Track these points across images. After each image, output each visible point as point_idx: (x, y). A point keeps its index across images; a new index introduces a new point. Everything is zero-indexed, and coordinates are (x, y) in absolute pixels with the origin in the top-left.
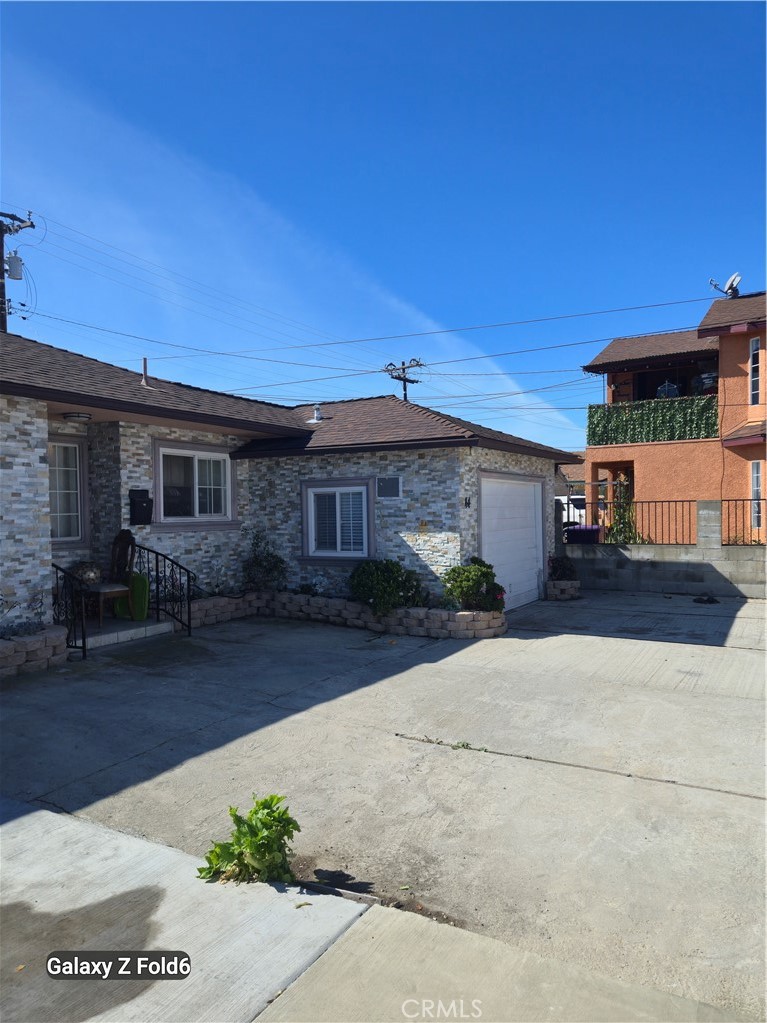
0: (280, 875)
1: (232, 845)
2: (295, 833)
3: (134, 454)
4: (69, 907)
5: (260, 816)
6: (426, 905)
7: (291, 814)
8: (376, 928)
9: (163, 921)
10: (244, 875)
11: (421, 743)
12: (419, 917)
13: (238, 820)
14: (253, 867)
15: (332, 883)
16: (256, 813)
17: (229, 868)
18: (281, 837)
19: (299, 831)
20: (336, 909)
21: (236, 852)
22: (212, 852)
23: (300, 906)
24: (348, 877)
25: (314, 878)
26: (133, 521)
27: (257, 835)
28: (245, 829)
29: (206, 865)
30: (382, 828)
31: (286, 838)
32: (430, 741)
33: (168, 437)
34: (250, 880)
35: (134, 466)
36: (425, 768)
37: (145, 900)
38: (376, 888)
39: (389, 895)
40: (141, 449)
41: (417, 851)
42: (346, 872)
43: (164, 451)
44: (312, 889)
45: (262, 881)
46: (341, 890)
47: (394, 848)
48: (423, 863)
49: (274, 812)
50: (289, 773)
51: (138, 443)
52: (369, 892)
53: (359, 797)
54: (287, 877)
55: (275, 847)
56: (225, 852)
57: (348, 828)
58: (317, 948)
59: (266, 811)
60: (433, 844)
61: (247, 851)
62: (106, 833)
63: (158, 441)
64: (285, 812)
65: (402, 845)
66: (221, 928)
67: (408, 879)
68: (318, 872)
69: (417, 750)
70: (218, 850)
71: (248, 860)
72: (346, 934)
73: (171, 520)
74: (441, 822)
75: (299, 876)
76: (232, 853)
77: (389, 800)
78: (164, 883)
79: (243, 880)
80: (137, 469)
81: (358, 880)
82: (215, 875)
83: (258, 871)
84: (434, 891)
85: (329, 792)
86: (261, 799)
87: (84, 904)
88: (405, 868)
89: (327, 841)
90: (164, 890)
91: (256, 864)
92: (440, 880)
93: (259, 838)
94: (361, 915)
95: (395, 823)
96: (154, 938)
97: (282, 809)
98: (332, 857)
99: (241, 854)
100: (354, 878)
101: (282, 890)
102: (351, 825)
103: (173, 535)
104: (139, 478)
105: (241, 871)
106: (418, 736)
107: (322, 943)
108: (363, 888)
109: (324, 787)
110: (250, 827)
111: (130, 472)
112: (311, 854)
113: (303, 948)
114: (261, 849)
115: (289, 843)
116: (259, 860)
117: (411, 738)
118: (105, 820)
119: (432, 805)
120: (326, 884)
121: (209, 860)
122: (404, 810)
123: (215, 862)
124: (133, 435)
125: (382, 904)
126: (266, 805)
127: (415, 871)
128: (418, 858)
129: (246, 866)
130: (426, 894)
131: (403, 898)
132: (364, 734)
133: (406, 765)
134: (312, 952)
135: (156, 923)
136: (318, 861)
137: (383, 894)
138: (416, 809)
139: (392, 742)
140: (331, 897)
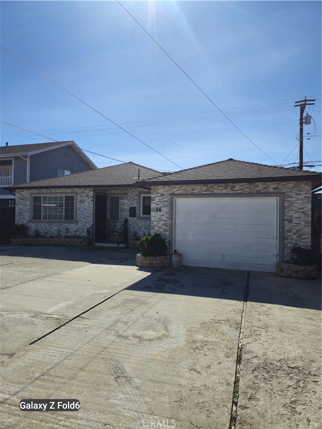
3: (132, 197)
51: (134, 194)
63: (141, 193)
73: (144, 216)
80: (133, 201)
103: (145, 221)
104: (133, 204)
124: (132, 192)
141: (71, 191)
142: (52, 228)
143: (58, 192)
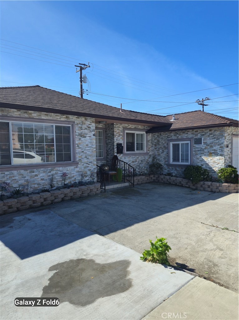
0: (165, 262)
1: (150, 251)
2: (170, 250)
3: (118, 133)
4: (104, 262)
5: (159, 243)
6: (214, 280)
7: (168, 244)
8: (198, 284)
9: (131, 271)
10: (154, 261)
11: (210, 226)
12: (213, 283)
13: (152, 244)
14: (157, 259)
15: (182, 267)
16: (157, 242)
17: (149, 258)
18: (165, 251)
19: (171, 250)
20: (184, 276)
21: (152, 254)
22: (144, 252)
23: (172, 273)
24: (187, 266)
25: (175, 265)
26: (118, 153)
27: (158, 249)
28: (154, 247)
29: (143, 256)
30: (198, 252)
31: (167, 251)
32: (214, 226)
33: (128, 127)
34: (156, 262)
35: (118, 136)
36: (212, 235)
37: (125, 264)
38: (196, 271)
39: (201, 274)
40: (120, 131)
41: (210, 261)
42: (186, 265)
43: (126, 131)
44: (176, 268)
45: (160, 263)
46: (185, 270)
47: (202, 259)
48: (213, 266)
49: (163, 243)
50: (166, 231)
51: (119, 129)
52: (194, 272)
53: (189, 242)
54: (167, 263)
55: (164, 254)
56: (148, 253)
57: (186, 251)
58: (178, 287)
59: (160, 242)
60: (216, 260)
61: (155, 254)
62: (113, 243)
63: (125, 128)
64: (166, 243)
65: (205, 259)
66: (148, 276)
67: (207, 270)
68: (177, 263)
69: (209, 228)
70: (146, 252)
71: (155, 256)
72: (188, 284)
73: (128, 152)
74: (218, 253)
75: (171, 264)
76: (150, 254)
77: (200, 244)
78: (130, 259)
79: (154, 262)
80: (118, 137)
81: (190, 268)
82: (145, 260)
83: (158, 260)
84: (217, 275)
85: (179, 239)
86: (159, 238)
87: (109, 262)
88: (206, 266)
89: (179, 254)
90: (130, 262)
91: (158, 258)
92: (219, 272)
93: (159, 250)
94: (192, 279)
95: (202, 251)
96: (129, 276)
97: (165, 242)
98: (181, 259)
99: (153, 254)
100: (189, 267)
101: (166, 267)
102: (187, 250)
103: (129, 157)
104: (119, 140)
105: (153, 259)
106: (209, 224)
107: (180, 285)
108: (192, 270)
109: (178, 237)
110: (156, 246)
111: (117, 138)
112: (174, 257)
113: (174, 286)
114: (160, 254)
115: (168, 253)
116: (159, 257)
117: (207, 225)
118: (113, 239)
119: (215, 247)
120: (180, 267)
121: (144, 255)
122: (205, 247)
123: (145, 255)
124: (118, 127)
125: (199, 277)
126: (160, 240)
127: (210, 267)
128: (211, 264)
129: (155, 258)
130: (215, 276)
131: (206, 276)
132: (190, 222)
133: (206, 233)
134: (177, 288)
135: (129, 271)
136: (177, 260)
137: (199, 273)
138: (209, 248)
139: (200, 225)
140: (182, 272)
141: (66, 119)
142: (36, 175)
143: (43, 117)
